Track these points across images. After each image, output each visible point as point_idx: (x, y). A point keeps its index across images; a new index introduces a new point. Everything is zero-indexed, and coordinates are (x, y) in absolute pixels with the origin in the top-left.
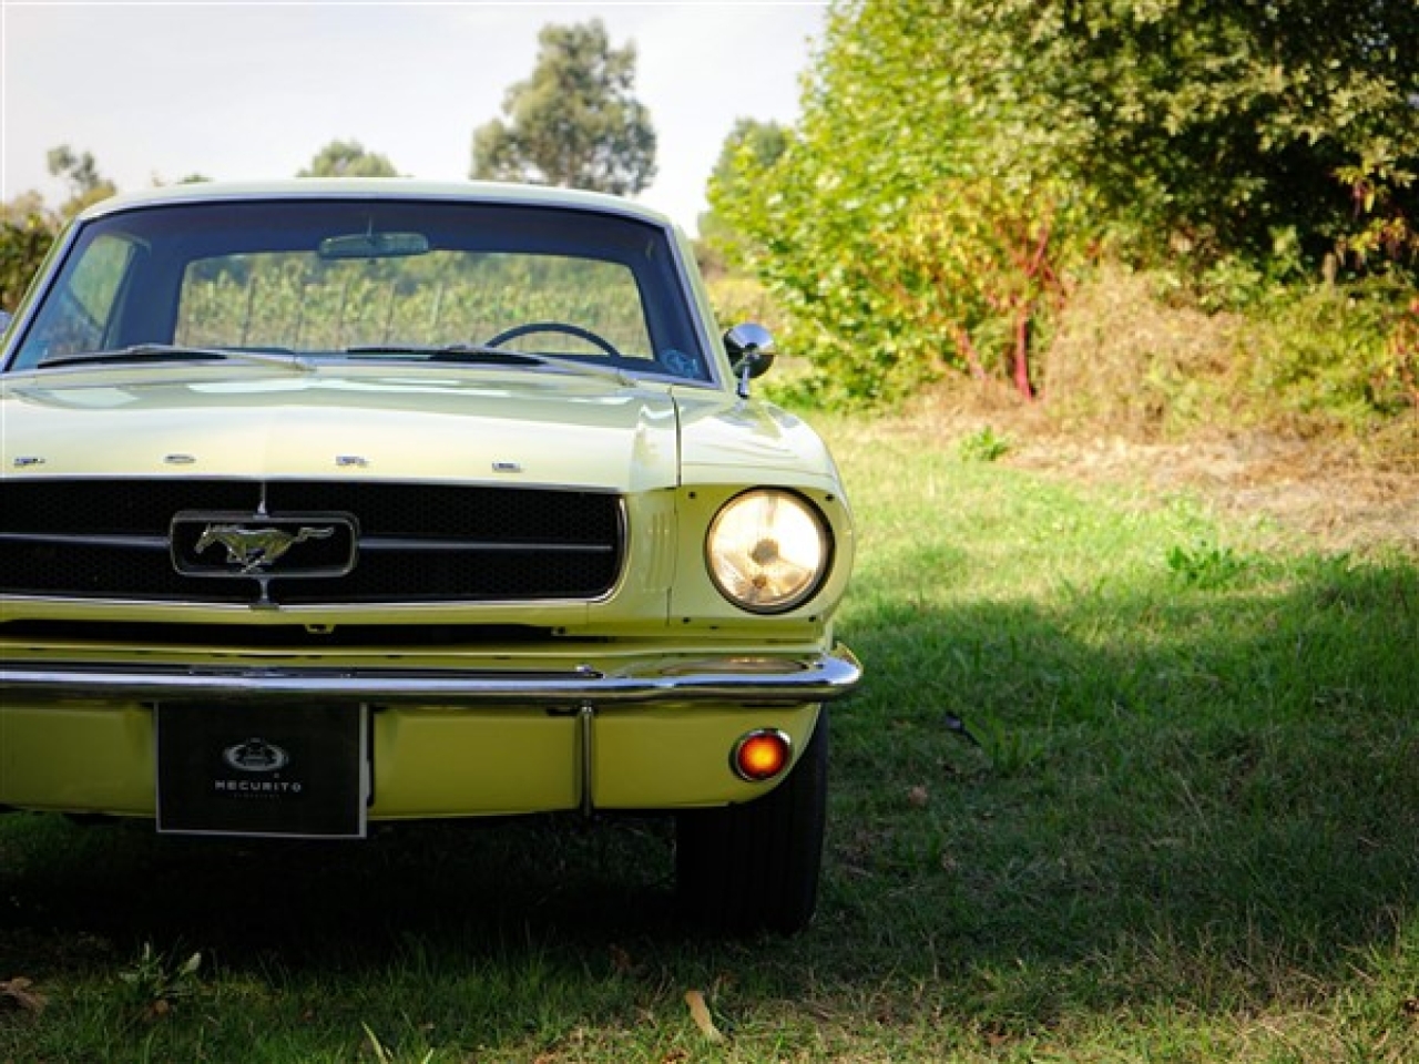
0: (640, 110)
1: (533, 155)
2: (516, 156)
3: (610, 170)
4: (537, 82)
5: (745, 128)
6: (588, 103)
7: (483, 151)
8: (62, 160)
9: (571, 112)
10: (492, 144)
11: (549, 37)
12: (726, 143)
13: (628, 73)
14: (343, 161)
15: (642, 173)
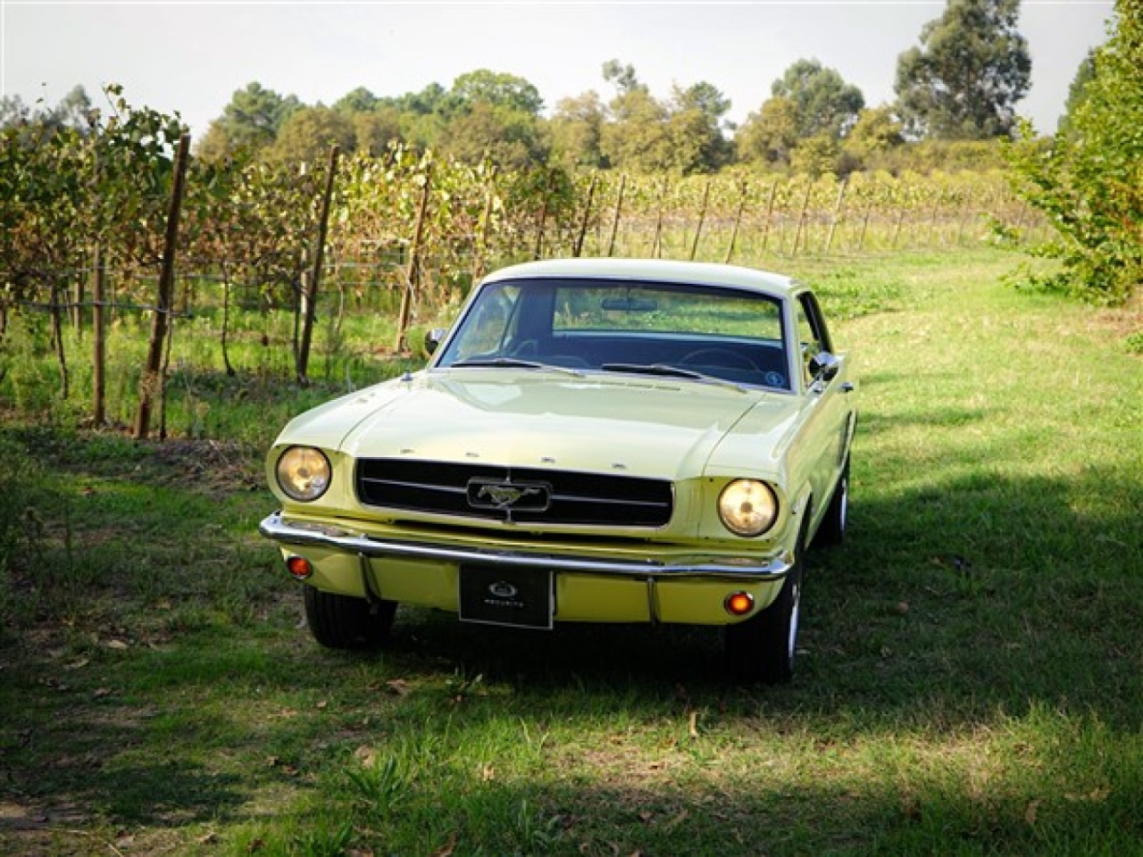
0: (1020, 41)
1: (941, 74)
2: (928, 74)
3: (996, 85)
4: (947, 21)
6: (982, 36)
7: (904, 69)
8: (612, 70)
9: (970, 43)
10: (911, 65)
12: (1081, 67)
13: (1013, 15)
14: (806, 74)
15: (1019, 87)
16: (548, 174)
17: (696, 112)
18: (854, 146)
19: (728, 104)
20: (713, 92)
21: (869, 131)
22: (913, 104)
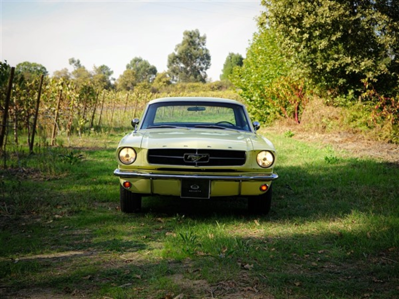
0: (207, 50)
1: (182, 61)
2: (178, 61)
3: (200, 64)
4: (183, 44)
5: (231, 55)
6: (195, 49)
7: (170, 60)
8: (72, 61)
9: (191, 51)
10: (172, 59)
11: (186, 33)
12: (227, 59)
13: (204, 42)
14: (138, 62)
15: (207, 65)
16: (87, 89)
17: (102, 75)
18: (155, 85)
19: (112, 72)
20: (107, 68)
21: (160, 80)
22: (174, 71)
